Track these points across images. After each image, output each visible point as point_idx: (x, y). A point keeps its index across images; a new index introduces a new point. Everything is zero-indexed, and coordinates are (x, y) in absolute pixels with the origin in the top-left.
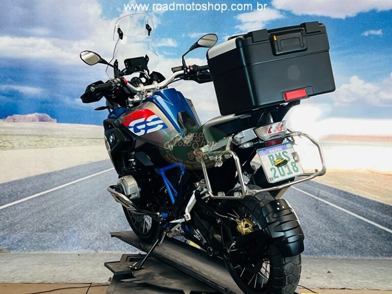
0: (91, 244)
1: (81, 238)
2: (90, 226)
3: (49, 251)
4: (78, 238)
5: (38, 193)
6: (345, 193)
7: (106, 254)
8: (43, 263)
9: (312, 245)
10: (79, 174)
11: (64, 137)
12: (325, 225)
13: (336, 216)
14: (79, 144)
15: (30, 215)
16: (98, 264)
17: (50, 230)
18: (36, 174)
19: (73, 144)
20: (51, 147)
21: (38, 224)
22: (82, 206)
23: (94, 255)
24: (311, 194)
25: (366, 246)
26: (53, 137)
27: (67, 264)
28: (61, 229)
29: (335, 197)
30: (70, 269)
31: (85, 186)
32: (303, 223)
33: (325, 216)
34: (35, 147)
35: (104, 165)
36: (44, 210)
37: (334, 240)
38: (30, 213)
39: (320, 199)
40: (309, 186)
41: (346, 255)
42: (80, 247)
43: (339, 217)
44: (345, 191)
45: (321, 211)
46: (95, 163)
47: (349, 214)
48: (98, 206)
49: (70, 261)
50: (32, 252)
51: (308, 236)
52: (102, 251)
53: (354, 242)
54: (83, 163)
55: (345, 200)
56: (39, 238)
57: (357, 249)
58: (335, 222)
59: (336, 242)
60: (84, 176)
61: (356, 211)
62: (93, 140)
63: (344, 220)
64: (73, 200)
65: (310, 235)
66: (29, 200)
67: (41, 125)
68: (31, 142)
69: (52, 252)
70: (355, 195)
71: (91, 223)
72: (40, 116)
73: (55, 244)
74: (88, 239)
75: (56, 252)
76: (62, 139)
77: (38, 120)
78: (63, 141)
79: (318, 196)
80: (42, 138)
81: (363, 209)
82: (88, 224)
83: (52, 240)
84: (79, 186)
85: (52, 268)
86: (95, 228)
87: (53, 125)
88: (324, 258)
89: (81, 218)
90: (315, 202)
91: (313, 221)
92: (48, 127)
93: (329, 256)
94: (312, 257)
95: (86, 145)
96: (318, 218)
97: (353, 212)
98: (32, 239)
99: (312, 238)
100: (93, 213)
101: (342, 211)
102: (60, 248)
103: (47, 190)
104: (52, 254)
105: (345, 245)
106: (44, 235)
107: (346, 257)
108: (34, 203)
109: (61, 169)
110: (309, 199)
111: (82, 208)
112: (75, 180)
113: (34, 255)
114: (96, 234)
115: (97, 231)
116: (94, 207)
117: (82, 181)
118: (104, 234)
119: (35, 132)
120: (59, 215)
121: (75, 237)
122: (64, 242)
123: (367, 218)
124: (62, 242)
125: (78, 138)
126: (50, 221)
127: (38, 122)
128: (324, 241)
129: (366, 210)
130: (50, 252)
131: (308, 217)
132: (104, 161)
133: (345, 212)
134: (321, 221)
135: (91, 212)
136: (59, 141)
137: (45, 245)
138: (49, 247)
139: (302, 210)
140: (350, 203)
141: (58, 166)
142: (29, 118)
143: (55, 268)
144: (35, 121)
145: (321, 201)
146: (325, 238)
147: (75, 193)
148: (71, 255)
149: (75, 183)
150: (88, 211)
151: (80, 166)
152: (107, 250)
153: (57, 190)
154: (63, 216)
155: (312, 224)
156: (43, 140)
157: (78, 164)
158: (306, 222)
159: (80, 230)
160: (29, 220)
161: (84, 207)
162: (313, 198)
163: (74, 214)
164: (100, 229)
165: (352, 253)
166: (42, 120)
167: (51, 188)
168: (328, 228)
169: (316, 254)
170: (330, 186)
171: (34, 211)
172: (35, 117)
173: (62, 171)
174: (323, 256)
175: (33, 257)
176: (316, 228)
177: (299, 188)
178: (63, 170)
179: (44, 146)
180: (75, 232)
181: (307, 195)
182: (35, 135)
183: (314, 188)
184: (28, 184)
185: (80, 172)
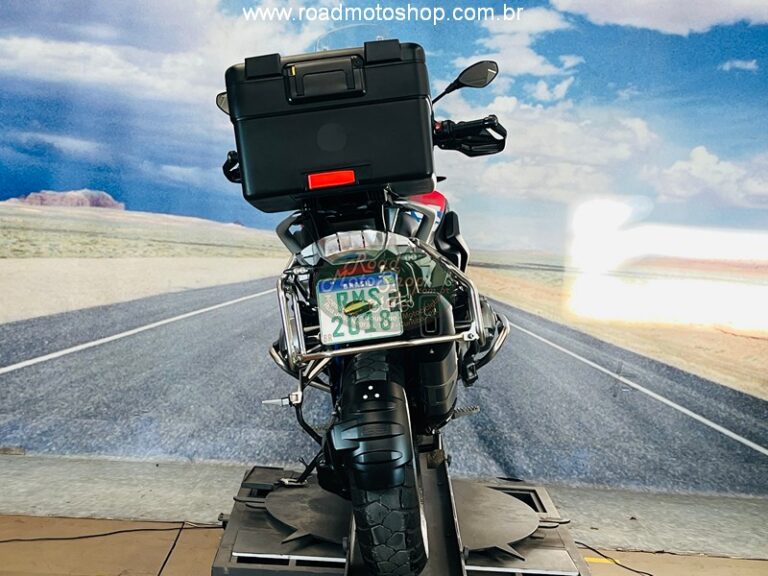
0: (181, 444)
1: (162, 432)
2: (179, 411)
3: (99, 454)
4: (157, 432)
5: (83, 343)
6: (670, 368)
7: (209, 465)
8: (89, 480)
9: (601, 464)
10: (164, 311)
11: (138, 239)
12: (629, 428)
13: (650, 412)
14: (166, 253)
15: (66, 386)
16: (195, 484)
17: (105, 415)
18: (80, 308)
19: (154, 254)
20: (111, 257)
21: (81, 402)
22: (167, 371)
23: (186, 467)
24: (606, 368)
25: (705, 470)
26: (116, 237)
27: (135, 482)
28: (125, 414)
29: (651, 376)
30: (143, 493)
31: (173, 334)
32: (588, 422)
33: (630, 410)
34: (81, 254)
35: (212, 295)
36: (93, 376)
37: (644, 457)
38: (65, 382)
39: (621, 379)
40: (604, 354)
41: (666, 486)
42: (160, 450)
43: (655, 414)
44: (670, 364)
45: (623, 401)
46: (195, 290)
47: (676, 410)
48: (198, 374)
49: (141, 477)
50: (67, 456)
51: (595, 448)
52: (201, 459)
53: (683, 462)
54: (173, 291)
55: (670, 382)
56: (82, 430)
57: (687, 476)
58: (647, 422)
59: (648, 461)
60: (174, 315)
61: (689, 404)
62: (192, 246)
63: (666, 420)
64: (149, 359)
65: (598, 446)
66: (64, 356)
67: (95, 213)
68: (73, 244)
69: (106, 457)
70: (689, 375)
71: (182, 404)
72: (92, 197)
73: (112, 443)
74: (176, 436)
75: (112, 458)
76: (133, 243)
77: (88, 203)
78: (135, 246)
79: (617, 373)
80: (96, 239)
81: (702, 401)
82: (177, 406)
83: (107, 435)
84: (163, 333)
85: (108, 489)
86: (191, 415)
87: (118, 214)
88: (624, 491)
89: (165, 394)
90: (612, 384)
91: (607, 419)
92: (108, 217)
93: (633, 487)
94: (601, 487)
95: (179, 255)
96: (615, 415)
97: (683, 406)
98: (68, 430)
99: (604, 452)
100: (188, 387)
101: (663, 403)
102: (121, 451)
103: (101, 338)
104: (106, 460)
105: (665, 468)
106: (92, 425)
107: (665, 490)
108: (75, 363)
109: (131, 299)
110: (602, 377)
111: (166, 376)
112: (155, 322)
113: (71, 461)
114: (191, 426)
115: (194, 421)
116: (189, 373)
117: (168, 323)
118: (207, 426)
119: (81, 227)
120: (122, 387)
121: (150, 430)
122: (130, 440)
123: (709, 419)
124: (126, 438)
125: (165, 241)
126: (104, 398)
127: (88, 207)
128: (625, 459)
129: (708, 403)
130: (103, 457)
131: (597, 412)
132: (211, 288)
133: (668, 406)
134: (621, 420)
135: (183, 383)
136: (128, 246)
137: (93, 443)
138: (100, 448)
139: (586, 398)
140: (679, 387)
141: (124, 294)
142: (72, 199)
143: (113, 490)
144: (82, 204)
145: (624, 383)
146: (627, 452)
147: (155, 346)
148: (143, 465)
149: (156, 327)
150: (178, 383)
151: (166, 295)
152: (212, 458)
153: (120, 339)
154: (129, 389)
155: (604, 425)
156: (96, 243)
157: (162, 292)
158: (593, 422)
159: (161, 417)
160: (63, 395)
161: (170, 374)
162: (608, 375)
163: (151, 386)
164: (200, 417)
165: (678, 483)
166: (96, 203)
167: (109, 336)
168: (633, 434)
169: (608, 482)
170: (643, 354)
171: (74, 377)
172: (83, 196)
173: (129, 303)
174: (623, 486)
175: (69, 465)
176: (610, 433)
177: (583, 356)
178: (134, 301)
179: (98, 255)
180: (151, 420)
181: (597, 369)
182: (82, 233)
183: (612, 357)
184: (64, 325)
185: (165, 306)
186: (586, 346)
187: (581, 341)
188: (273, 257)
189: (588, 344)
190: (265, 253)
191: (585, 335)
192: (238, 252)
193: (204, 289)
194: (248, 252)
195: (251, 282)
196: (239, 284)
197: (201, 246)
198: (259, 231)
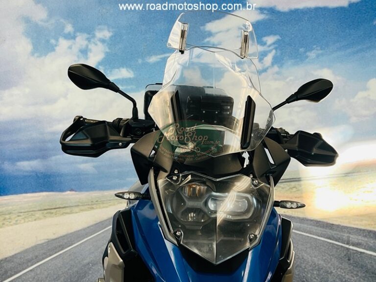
10: (37, 257)
12: (364, 280)
14: (30, 219)
19: (23, 221)
24: (339, 242)
29: (371, 242)
33: (362, 268)
35: (65, 241)
39: (351, 247)
45: (355, 262)
46: (54, 240)
54: (39, 243)
60: (44, 258)
62: (46, 212)
76: (7, 216)
78: (10, 218)
79: (348, 244)
84: (39, 271)
90: (345, 253)
91: (347, 276)
95: (39, 219)
96: (352, 273)
110: (337, 249)
112: (32, 265)
117: (42, 264)
125: (28, 211)
131: (339, 273)
132: (64, 236)
134: (357, 275)
136: (5, 219)
139: (329, 265)
141: (8, 251)
145: (353, 250)
149: (33, 269)
151: (35, 247)
157: (33, 245)
162: (342, 246)
170: (363, 228)
177: (322, 237)
178: (15, 255)
181: (333, 244)
183: (342, 234)
185: (37, 254)
186: (322, 229)
187: (317, 226)
188: (100, 208)
189: (323, 227)
190: (94, 206)
191: (320, 221)
192: (76, 209)
193: (59, 238)
194: (82, 208)
195: (88, 227)
196: (81, 230)
197: (51, 210)
198: (87, 193)
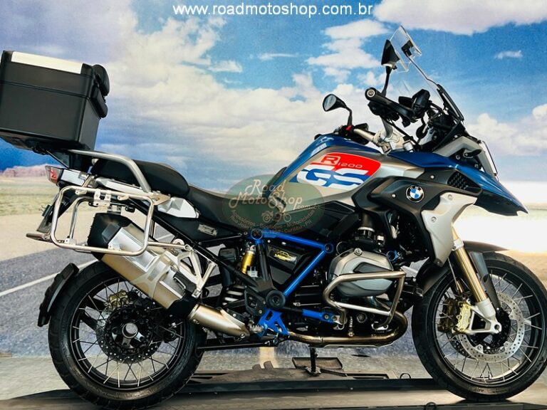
38: (38, 303)
50: (42, 356)
66: (37, 284)
68: (40, 204)
98: (42, 338)
119: (44, 191)
142: (36, 171)
172: (45, 169)
175: (43, 364)
182: (45, 195)
184: (35, 262)
